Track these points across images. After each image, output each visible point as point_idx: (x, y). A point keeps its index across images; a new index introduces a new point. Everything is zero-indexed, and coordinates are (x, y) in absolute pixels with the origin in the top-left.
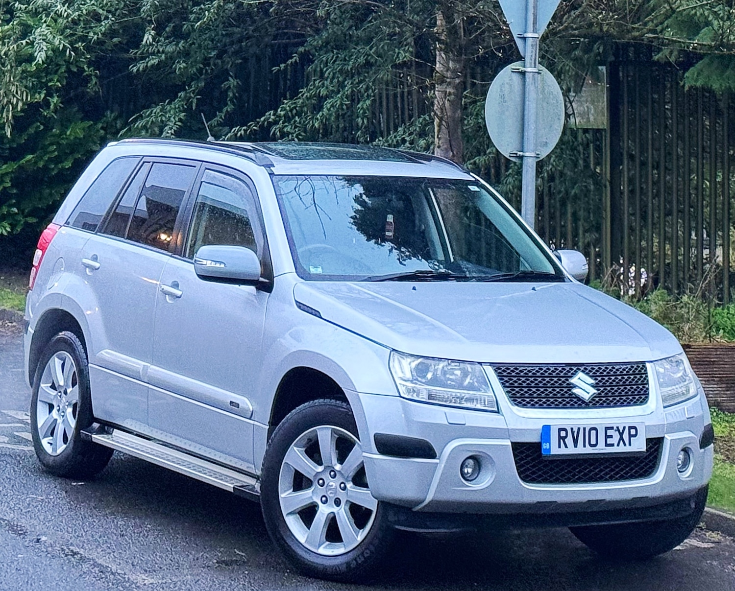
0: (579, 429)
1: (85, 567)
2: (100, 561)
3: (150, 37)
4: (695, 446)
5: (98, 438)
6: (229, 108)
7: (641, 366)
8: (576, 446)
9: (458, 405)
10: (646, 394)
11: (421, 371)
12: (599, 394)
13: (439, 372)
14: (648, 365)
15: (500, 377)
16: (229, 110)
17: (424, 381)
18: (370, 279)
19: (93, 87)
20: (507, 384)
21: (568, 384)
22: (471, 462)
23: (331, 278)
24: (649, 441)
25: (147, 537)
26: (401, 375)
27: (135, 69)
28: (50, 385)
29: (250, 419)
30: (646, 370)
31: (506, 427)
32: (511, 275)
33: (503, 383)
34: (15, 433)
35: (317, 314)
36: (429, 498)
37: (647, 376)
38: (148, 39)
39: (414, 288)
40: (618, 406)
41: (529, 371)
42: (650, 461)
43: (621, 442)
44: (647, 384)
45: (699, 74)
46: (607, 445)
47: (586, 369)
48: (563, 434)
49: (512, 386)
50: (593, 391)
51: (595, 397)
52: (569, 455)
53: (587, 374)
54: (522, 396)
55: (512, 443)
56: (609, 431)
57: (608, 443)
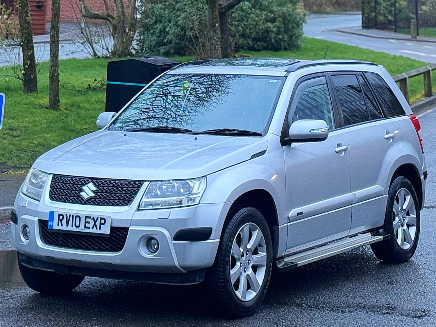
0: (70, 215)
7: (137, 183)
8: (67, 224)
10: (130, 200)
14: (146, 183)
21: (80, 189)
37: (138, 190)
43: (95, 226)
44: (135, 194)
48: (61, 217)
50: (93, 194)
55: (39, 220)
56: (87, 219)
57: (86, 226)
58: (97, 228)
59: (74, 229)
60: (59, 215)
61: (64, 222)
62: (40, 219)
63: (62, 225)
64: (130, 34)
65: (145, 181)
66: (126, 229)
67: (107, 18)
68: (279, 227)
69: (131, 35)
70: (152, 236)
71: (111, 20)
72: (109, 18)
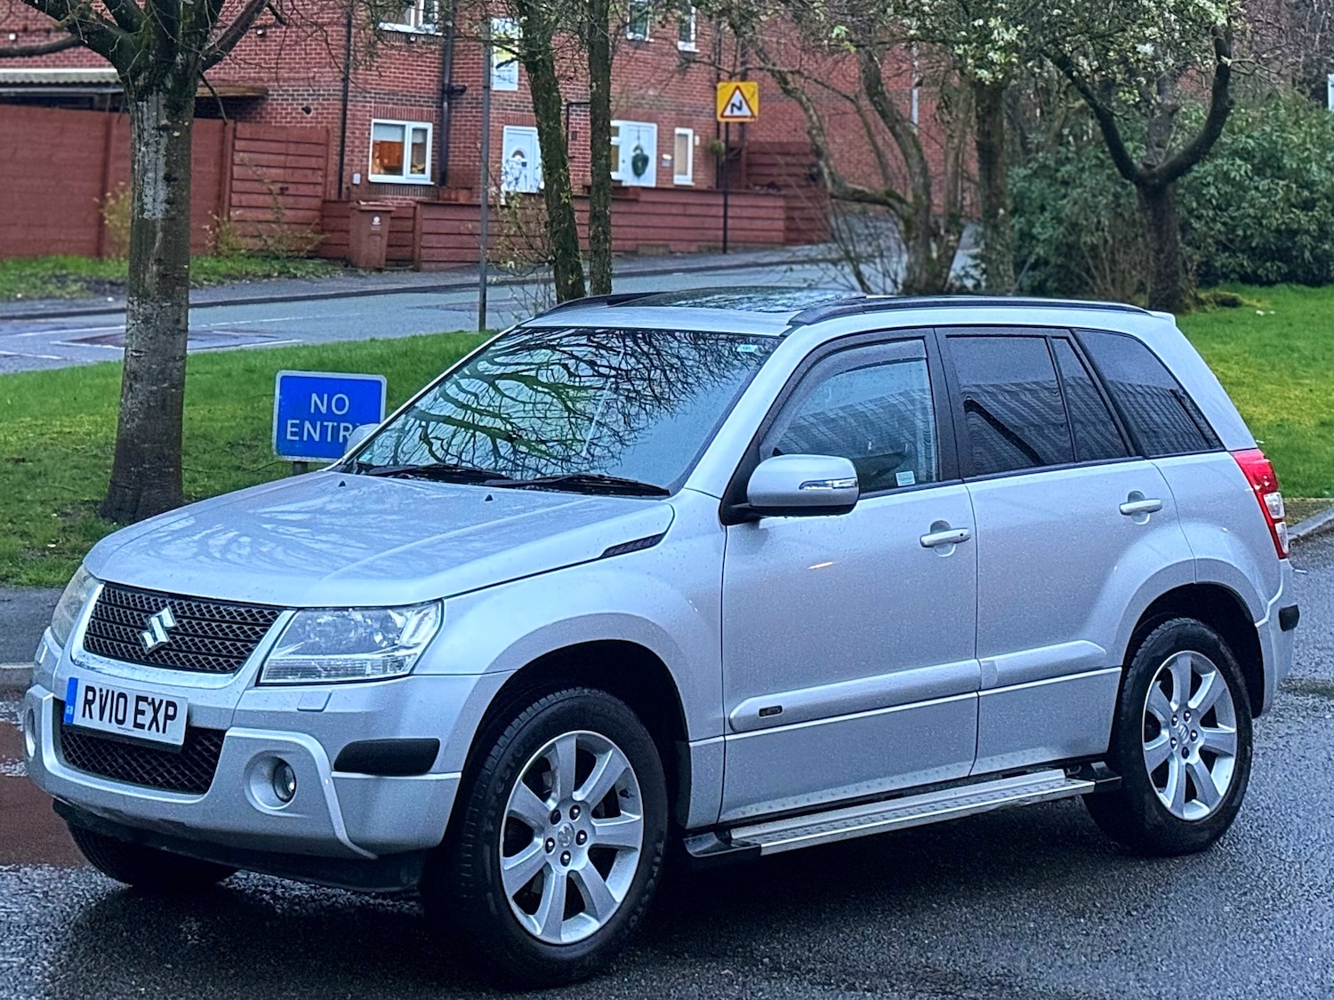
0: (107, 692)
8: (101, 719)
10: (241, 657)
43: (154, 724)
46: (137, 725)
48: (90, 695)
50: (165, 639)
55: (54, 698)
56: (140, 703)
57: (138, 721)
58: (158, 730)
59: (113, 728)
60: (89, 689)
61: (96, 707)
62: (57, 697)
63: (91, 717)
64: (949, 241)
65: (286, 608)
66: (221, 733)
67: (887, 200)
68: (691, 744)
69: (951, 244)
70: (279, 756)
71: (897, 206)
72: (891, 201)
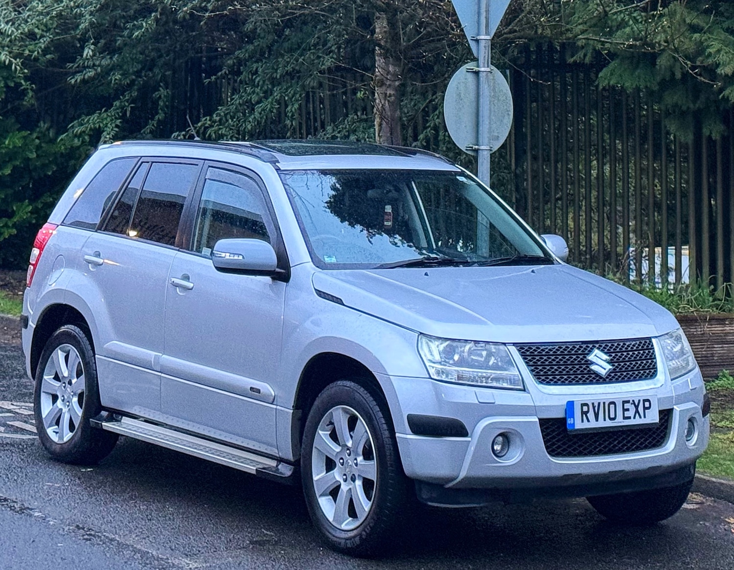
0: (599, 404)
1: (127, 553)
2: (139, 547)
3: (90, 51)
4: (699, 415)
5: (108, 426)
6: (160, 116)
7: (648, 341)
8: (597, 419)
9: (484, 384)
10: (655, 368)
11: (448, 353)
12: (614, 369)
13: (466, 354)
14: (654, 340)
15: (524, 356)
16: (160, 118)
17: (451, 362)
18: (382, 267)
19: (29, 100)
20: (531, 363)
21: (586, 361)
22: (500, 439)
23: (345, 267)
24: (661, 412)
25: (173, 520)
26: (430, 357)
27: (73, 81)
28: (53, 376)
29: (272, 404)
30: (652, 346)
31: (533, 405)
32: (507, 259)
33: (526, 363)
34: (8, 423)
35: (339, 301)
36: (463, 475)
37: (654, 351)
38: (88, 52)
39: (426, 274)
40: (631, 381)
41: (550, 350)
42: (661, 432)
43: (637, 414)
44: (655, 358)
45: (612, 74)
46: (625, 418)
47: (601, 346)
48: (585, 409)
49: (535, 365)
50: (609, 367)
51: (611, 373)
52: (591, 429)
53: (602, 351)
54: (546, 374)
55: (539, 419)
58: (640, 417)
60: (583, 405)
61: (591, 415)
62: (541, 417)
63: (588, 421)
65: (651, 338)
